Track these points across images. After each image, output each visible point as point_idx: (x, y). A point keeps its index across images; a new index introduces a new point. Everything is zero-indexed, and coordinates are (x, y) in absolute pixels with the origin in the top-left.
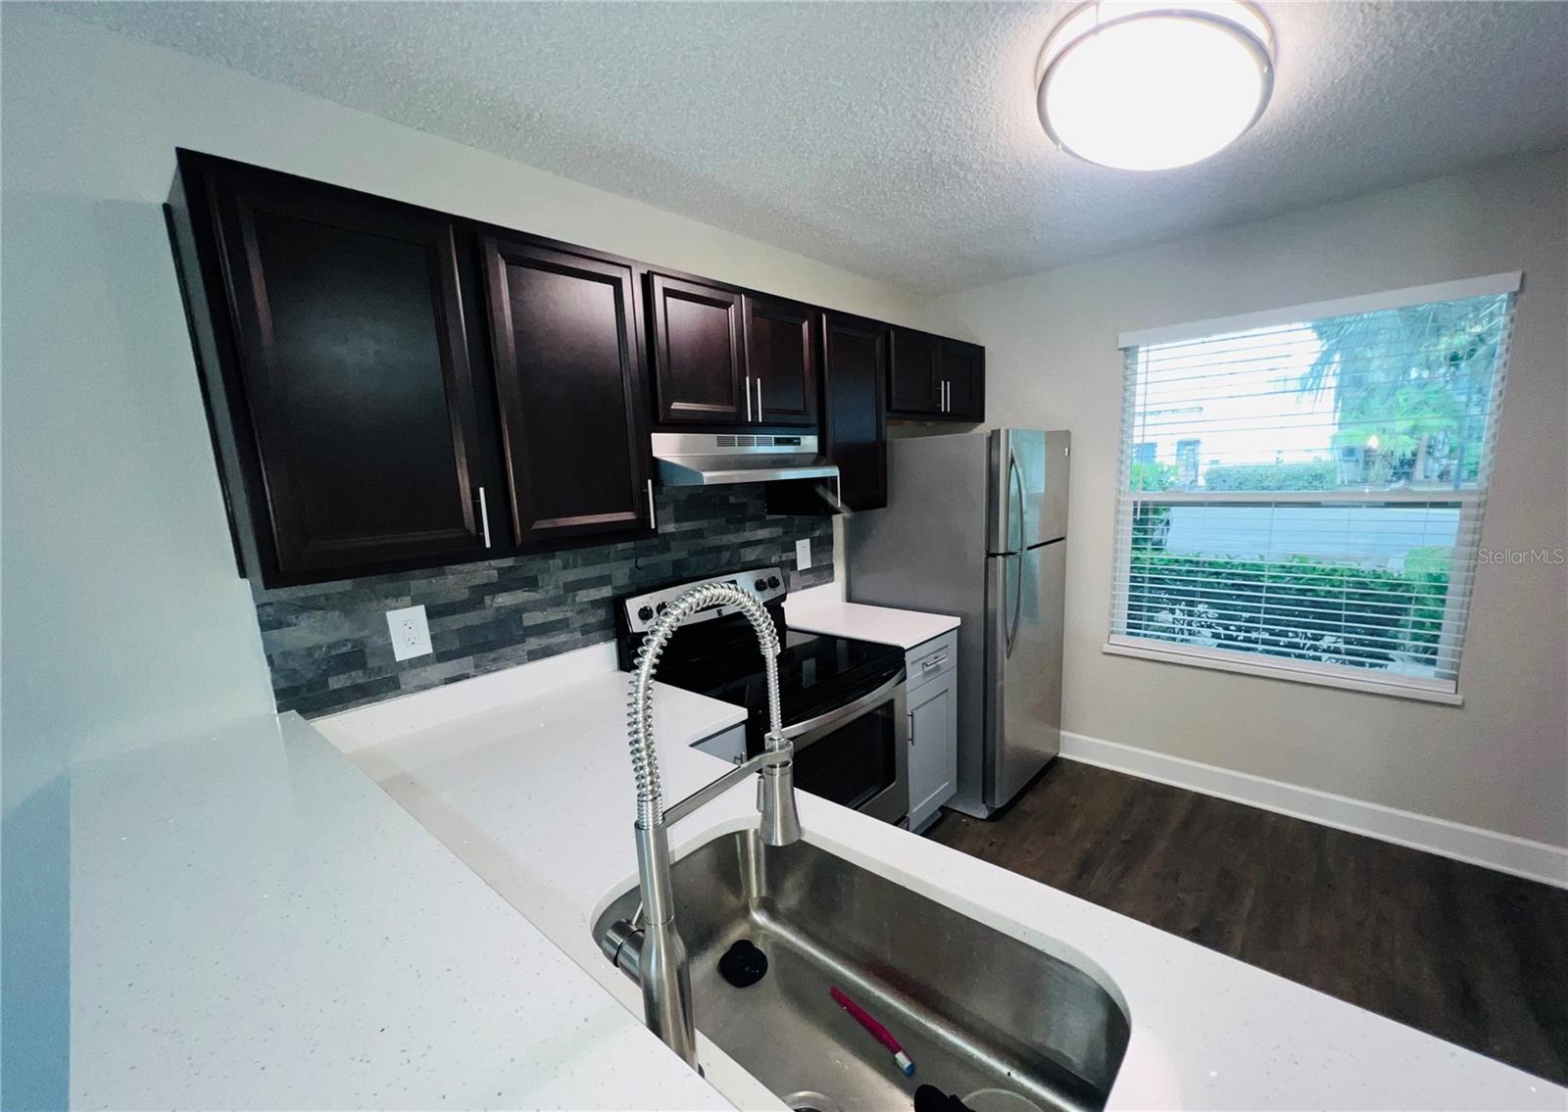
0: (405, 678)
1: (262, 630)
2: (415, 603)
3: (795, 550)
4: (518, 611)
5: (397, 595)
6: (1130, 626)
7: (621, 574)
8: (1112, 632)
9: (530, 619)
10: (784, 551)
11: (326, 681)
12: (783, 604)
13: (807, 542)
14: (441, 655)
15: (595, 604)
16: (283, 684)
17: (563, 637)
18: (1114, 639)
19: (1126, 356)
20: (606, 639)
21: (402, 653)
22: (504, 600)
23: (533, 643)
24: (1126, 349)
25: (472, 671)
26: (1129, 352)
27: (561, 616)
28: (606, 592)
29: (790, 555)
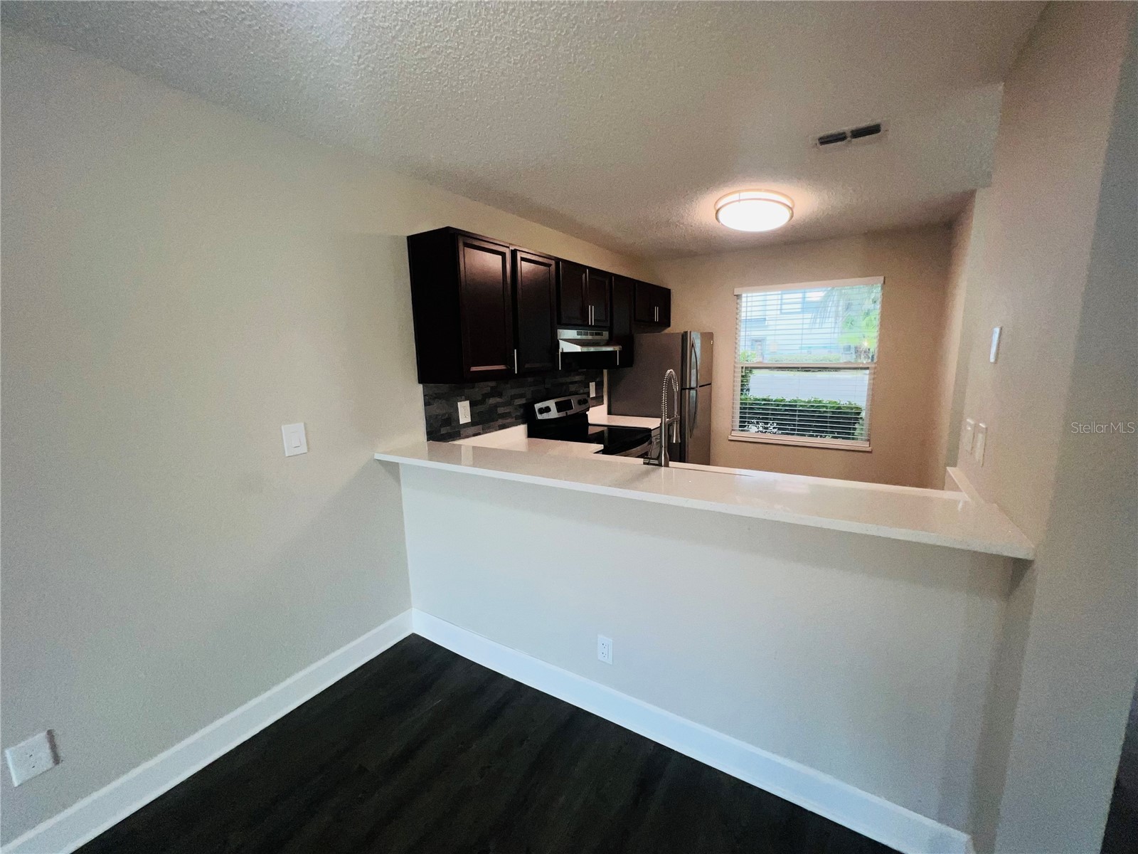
0: (463, 432)
1: (425, 405)
2: (466, 400)
3: (589, 387)
4: (496, 406)
5: (461, 396)
6: (740, 426)
7: (528, 391)
8: (733, 430)
9: (501, 410)
10: (585, 388)
11: (440, 430)
12: (587, 413)
13: (594, 383)
14: (473, 424)
15: (520, 406)
16: (429, 430)
17: (509, 420)
18: (733, 433)
19: (738, 299)
20: (523, 423)
21: (462, 421)
22: (492, 401)
23: (500, 422)
24: (737, 296)
25: (481, 432)
26: (738, 297)
27: (508, 411)
28: (523, 401)
29: (586, 390)
